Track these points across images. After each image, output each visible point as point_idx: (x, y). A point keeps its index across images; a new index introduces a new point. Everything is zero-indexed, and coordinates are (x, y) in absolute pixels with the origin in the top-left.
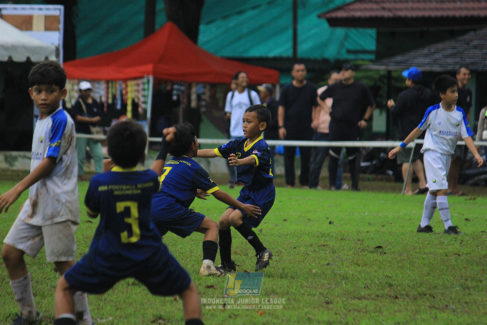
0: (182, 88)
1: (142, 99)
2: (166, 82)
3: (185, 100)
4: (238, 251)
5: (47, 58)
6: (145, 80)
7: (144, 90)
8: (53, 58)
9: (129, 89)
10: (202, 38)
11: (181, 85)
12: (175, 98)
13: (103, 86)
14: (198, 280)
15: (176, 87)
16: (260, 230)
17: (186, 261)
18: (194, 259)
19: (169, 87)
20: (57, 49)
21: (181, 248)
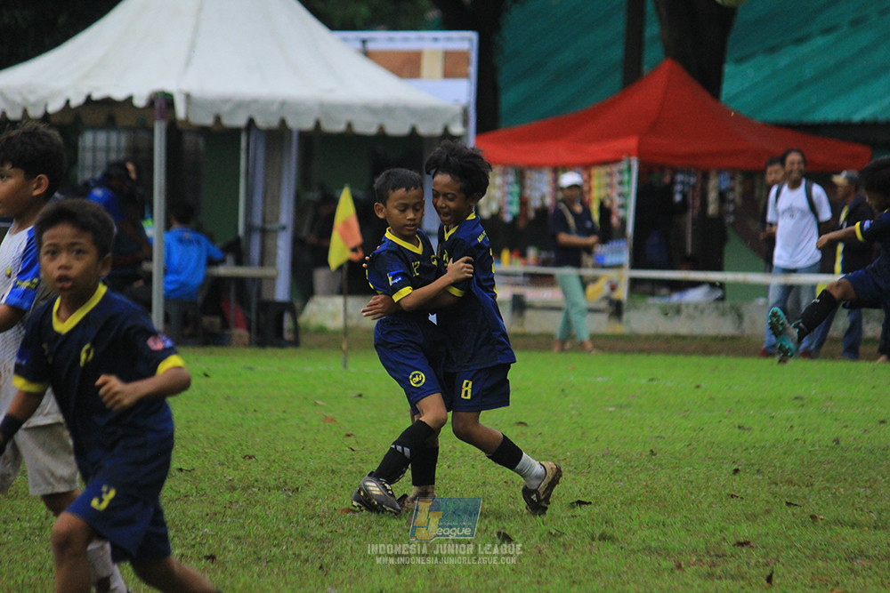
0: (693, 180)
1: (618, 201)
2: (662, 169)
3: (697, 203)
4: (795, 478)
5: (446, 129)
6: (623, 166)
7: (621, 183)
8: (457, 129)
9: (595, 182)
10: (729, 88)
11: (689, 173)
12: (678, 198)
13: (547, 176)
14: (721, 531)
15: (680, 178)
16: (835, 441)
17: (698, 496)
18: (713, 492)
19: (667, 179)
20: (465, 112)
21: (689, 473)
